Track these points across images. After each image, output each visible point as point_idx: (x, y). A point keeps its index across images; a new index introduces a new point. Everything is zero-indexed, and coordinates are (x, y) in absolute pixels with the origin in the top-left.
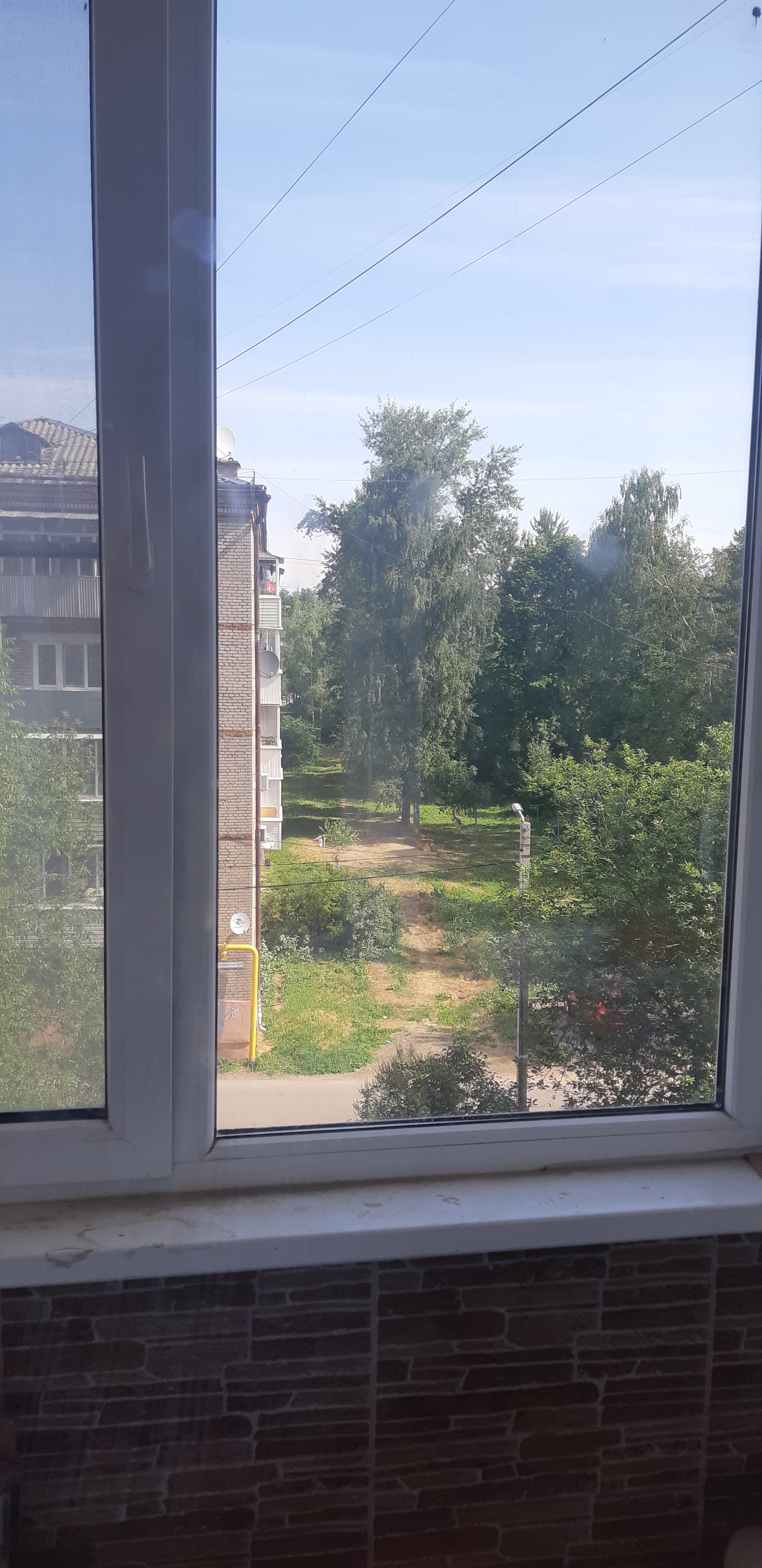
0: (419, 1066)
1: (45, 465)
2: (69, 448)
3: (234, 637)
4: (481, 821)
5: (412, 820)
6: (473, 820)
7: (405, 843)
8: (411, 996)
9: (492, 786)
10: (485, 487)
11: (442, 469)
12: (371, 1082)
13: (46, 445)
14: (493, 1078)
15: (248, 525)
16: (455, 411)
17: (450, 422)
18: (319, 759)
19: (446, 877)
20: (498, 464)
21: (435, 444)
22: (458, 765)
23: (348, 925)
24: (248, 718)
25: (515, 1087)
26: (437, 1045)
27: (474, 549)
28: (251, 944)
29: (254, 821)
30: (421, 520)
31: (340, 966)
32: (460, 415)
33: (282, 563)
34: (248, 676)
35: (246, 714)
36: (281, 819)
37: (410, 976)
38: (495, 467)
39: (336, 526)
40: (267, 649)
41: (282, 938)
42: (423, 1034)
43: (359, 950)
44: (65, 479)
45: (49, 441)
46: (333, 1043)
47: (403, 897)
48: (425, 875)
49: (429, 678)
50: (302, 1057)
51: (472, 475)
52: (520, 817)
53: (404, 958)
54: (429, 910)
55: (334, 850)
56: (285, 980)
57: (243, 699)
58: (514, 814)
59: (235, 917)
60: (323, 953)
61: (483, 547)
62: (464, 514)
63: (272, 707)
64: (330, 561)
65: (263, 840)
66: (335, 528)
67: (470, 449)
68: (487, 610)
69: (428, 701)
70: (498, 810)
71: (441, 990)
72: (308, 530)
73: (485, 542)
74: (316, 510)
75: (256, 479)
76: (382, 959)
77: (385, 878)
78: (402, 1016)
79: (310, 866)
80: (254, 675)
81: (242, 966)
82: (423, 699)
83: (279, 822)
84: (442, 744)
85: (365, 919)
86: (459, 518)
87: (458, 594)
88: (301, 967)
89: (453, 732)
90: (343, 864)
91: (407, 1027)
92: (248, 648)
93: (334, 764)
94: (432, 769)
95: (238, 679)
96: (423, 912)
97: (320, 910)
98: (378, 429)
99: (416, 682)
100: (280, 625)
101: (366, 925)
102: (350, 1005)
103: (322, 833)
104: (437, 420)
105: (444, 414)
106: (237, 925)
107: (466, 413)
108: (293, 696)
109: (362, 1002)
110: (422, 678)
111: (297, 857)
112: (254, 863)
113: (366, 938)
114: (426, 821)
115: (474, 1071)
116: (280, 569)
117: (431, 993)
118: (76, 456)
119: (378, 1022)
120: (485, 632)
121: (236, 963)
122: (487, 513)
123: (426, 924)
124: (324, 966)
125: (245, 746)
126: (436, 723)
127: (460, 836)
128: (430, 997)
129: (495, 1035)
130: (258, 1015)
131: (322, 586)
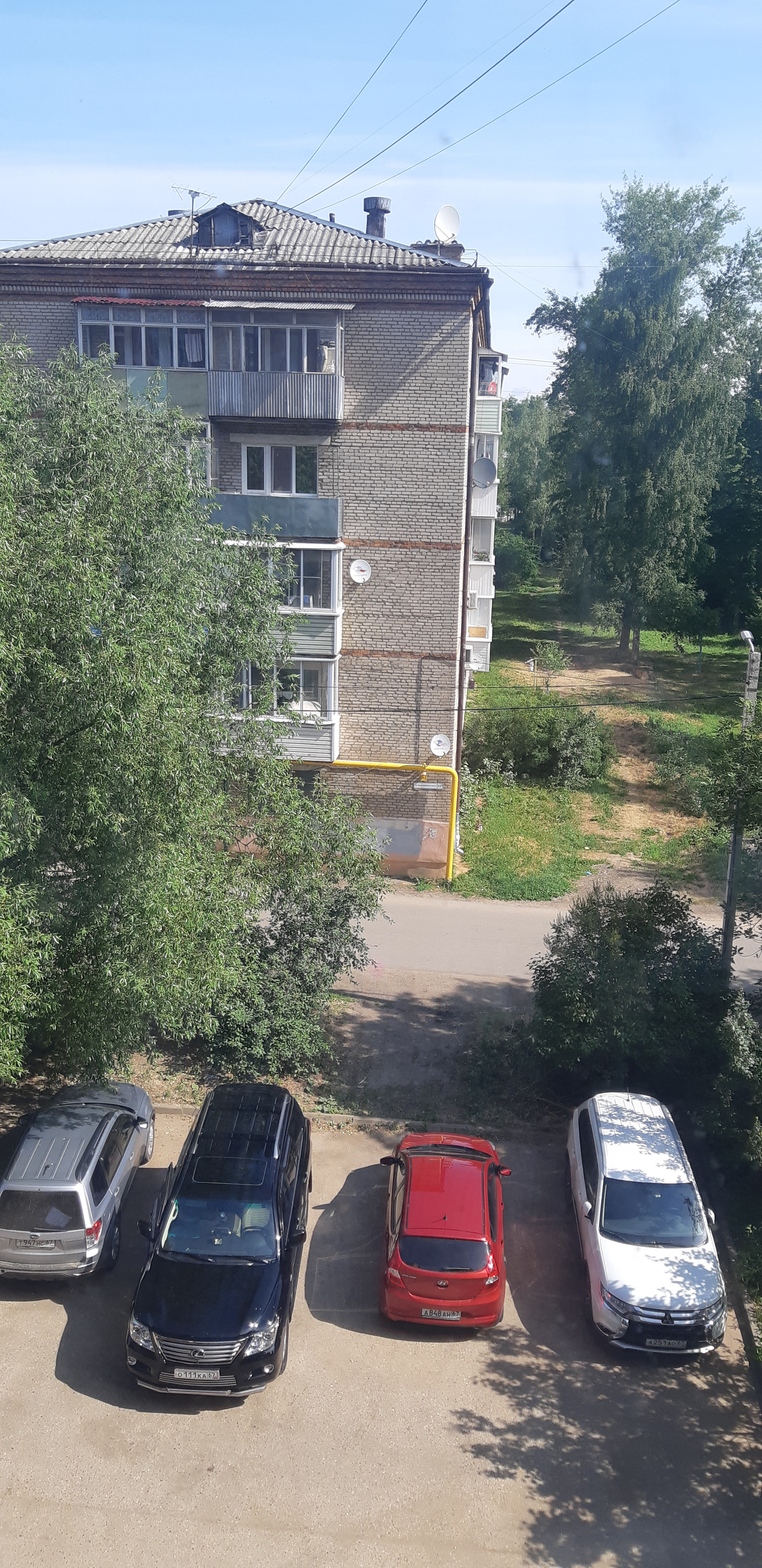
0: (617, 904)
1: (257, 250)
2: (283, 231)
3: (446, 440)
4: (706, 650)
5: (630, 646)
6: (698, 648)
7: (622, 670)
8: (616, 828)
9: (721, 612)
10: (737, 276)
11: (690, 256)
12: (564, 917)
13: (261, 229)
14: (696, 923)
15: (467, 313)
16: (709, 188)
17: (703, 202)
18: (537, 578)
19: (663, 707)
20: (754, 250)
21: (684, 228)
22: (686, 588)
23: (554, 752)
24: (457, 530)
25: (719, 933)
26: (641, 880)
27: (720, 347)
28: (451, 767)
29: (459, 640)
30: (662, 314)
31: (544, 793)
32: (715, 193)
33: (506, 361)
34: (460, 484)
35: (455, 525)
36: (490, 640)
37: (616, 808)
38: (750, 253)
39: (568, 322)
40: (485, 456)
41: (486, 761)
42: (626, 867)
43: (564, 779)
44: (277, 264)
45: (262, 224)
46: (531, 870)
47: (615, 726)
48: (642, 705)
49: (660, 492)
50: (499, 882)
51: (723, 262)
52: (749, 646)
53: (612, 790)
54: (642, 740)
55: (545, 674)
56: (486, 804)
57: (452, 509)
58: (743, 643)
59: (435, 739)
60: (527, 779)
61: (731, 345)
62: (711, 307)
63: (485, 521)
64: (562, 362)
65: (468, 660)
66: (568, 325)
67: (723, 233)
68: (729, 416)
69: (657, 517)
70: (726, 638)
71: (649, 824)
72: (538, 327)
73: (733, 339)
74: (547, 305)
75: (478, 262)
76: (588, 789)
77: (597, 706)
78: (605, 848)
79: (520, 690)
80: (465, 483)
81: (442, 788)
82: (652, 515)
83: (488, 642)
84: (670, 565)
85: (573, 747)
86: (705, 312)
87: (698, 399)
88: (503, 791)
89: (683, 552)
90: (553, 689)
91: (609, 859)
92: (460, 453)
93: (553, 585)
94: (657, 592)
95: (449, 487)
96: (635, 743)
97: (526, 736)
98: (620, 212)
99: (645, 496)
100: (500, 430)
101: (573, 754)
102: (551, 833)
103: (533, 656)
104: (688, 199)
105: (696, 191)
106: (437, 747)
107: (721, 190)
108: (515, 512)
109: (564, 832)
110: (653, 492)
111: (507, 680)
112: (457, 684)
113: (573, 766)
114: (646, 648)
115: (678, 912)
116: (503, 368)
117: (638, 827)
118: (290, 240)
119: (579, 852)
120: (727, 442)
121: (436, 784)
122: (737, 306)
123: (637, 755)
124: (527, 793)
125: (453, 560)
126: (665, 542)
127: (682, 665)
128: (636, 830)
129: (703, 875)
130: (456, 837)
131: (551, 391)
